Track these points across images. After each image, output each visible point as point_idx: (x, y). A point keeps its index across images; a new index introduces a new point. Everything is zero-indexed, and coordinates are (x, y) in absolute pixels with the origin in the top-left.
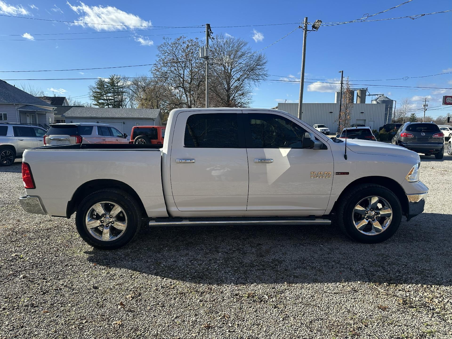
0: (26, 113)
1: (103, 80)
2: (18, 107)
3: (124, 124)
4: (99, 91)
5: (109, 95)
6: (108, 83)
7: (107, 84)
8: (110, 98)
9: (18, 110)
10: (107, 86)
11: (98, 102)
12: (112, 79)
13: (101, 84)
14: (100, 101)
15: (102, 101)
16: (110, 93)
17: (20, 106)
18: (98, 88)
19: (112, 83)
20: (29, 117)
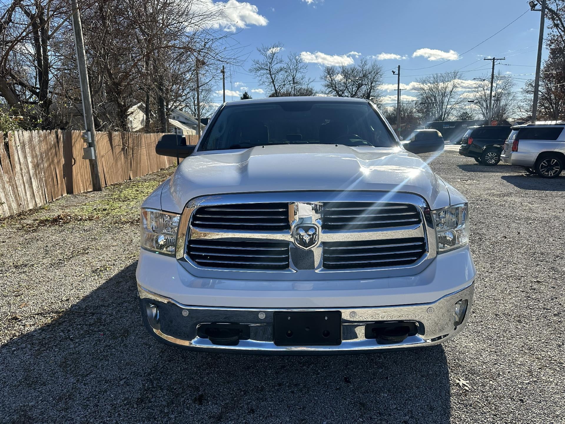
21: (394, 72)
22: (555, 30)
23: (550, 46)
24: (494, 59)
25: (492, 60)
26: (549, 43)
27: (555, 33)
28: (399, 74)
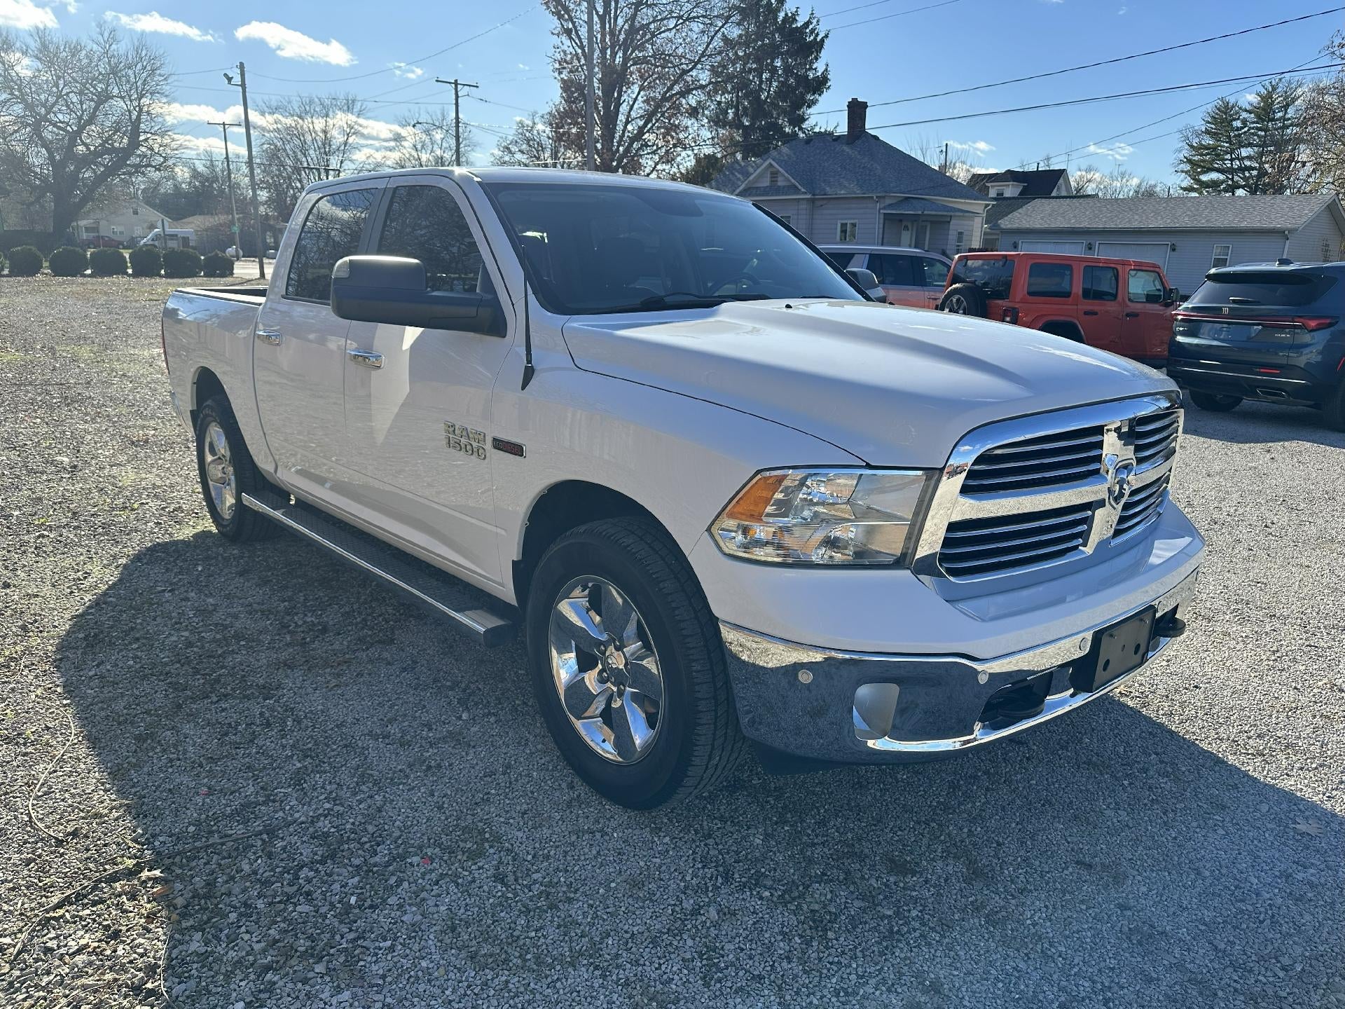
0: (901, 221)
1: (1232, 101)
2: (882, 206)
3: (1174, 250)
4: (1208, 141)
5: (1245, 152)
6: (1250, 112)
7: (1244, 115)
8: (1248, 163)
9: (882, 211)
10: (1244, 122)
11: (1198, 181)
12: (1267, 99)
13: (1223, 118)
14: (1204, 178)
15: (1214, 176)
16: (1250, 145)
17: (888, 201)
18: (1207, 132)
19: (1265, 111)
20: (909, 232)
21: (230, 79)
22: (564, 38)
23: (560, 73)
24: (456, 83)
25: (453, 85)
26: (557, 66)
27: (565, 48)
28: (243, 85)
